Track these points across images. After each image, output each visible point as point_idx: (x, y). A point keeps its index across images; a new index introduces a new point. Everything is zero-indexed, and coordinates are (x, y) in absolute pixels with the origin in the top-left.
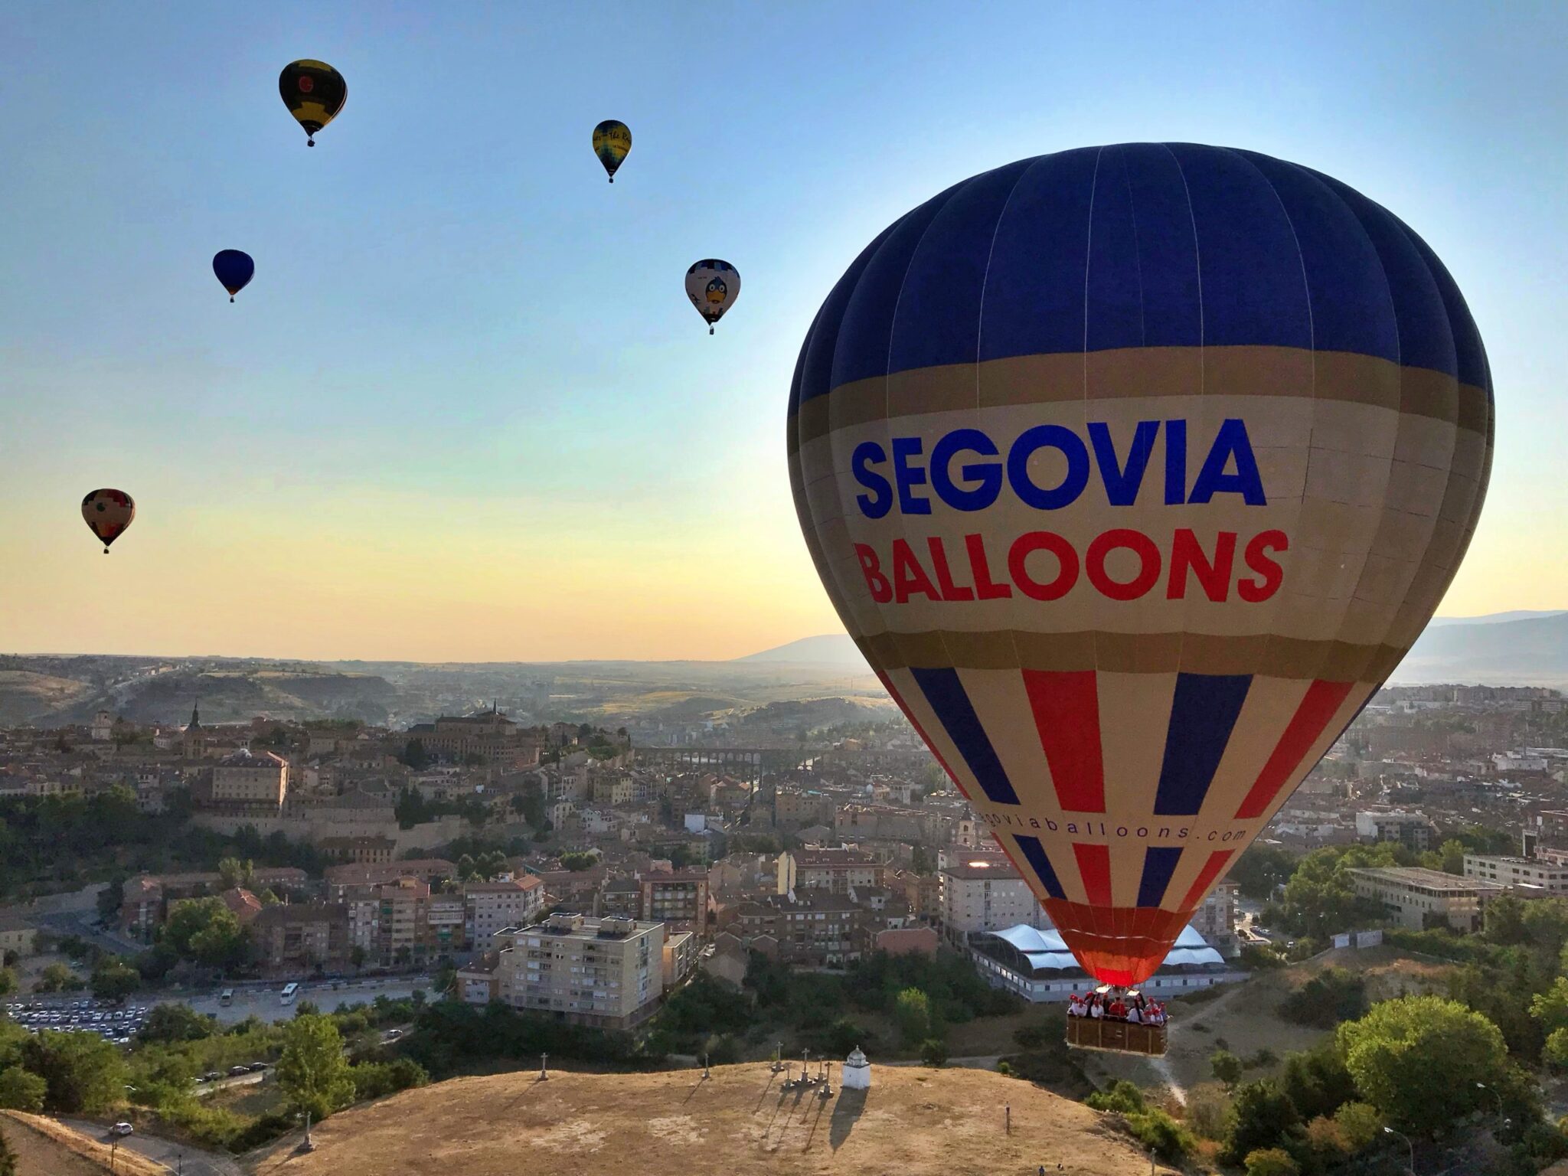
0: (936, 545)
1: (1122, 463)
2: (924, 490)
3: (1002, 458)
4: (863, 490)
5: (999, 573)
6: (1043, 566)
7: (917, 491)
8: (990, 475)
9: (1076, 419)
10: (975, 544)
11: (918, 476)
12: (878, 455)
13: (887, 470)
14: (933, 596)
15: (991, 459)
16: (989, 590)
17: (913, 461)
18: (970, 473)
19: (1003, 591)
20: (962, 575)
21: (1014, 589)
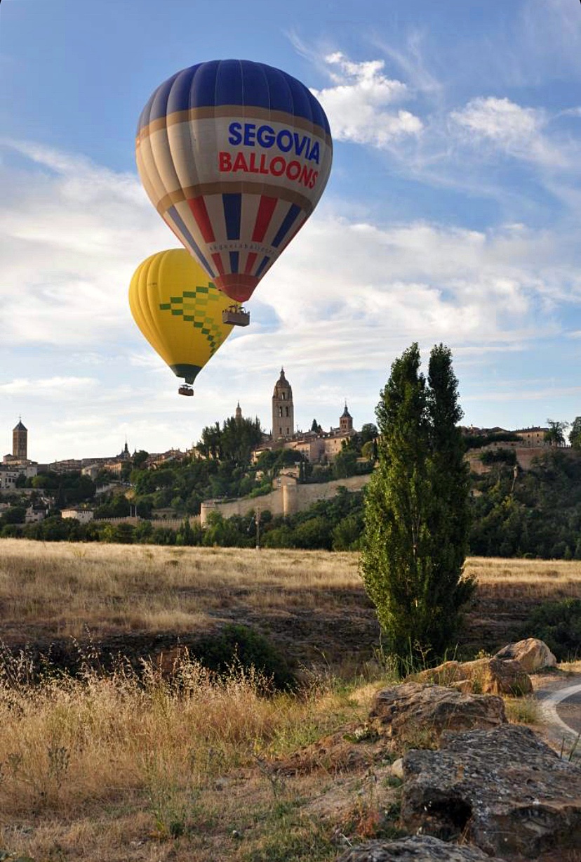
0: (253, 156)
1: (300, 144)
2: (254, 139)
3: (276, 135)
4: (232, 136)
5: (267, 167)
6: (278, 166)
7: (251, 139)
8: (271, 140)
9: (292, 130)
10: (263, 157)
11: (253, 135)
12: (239, 127)
13: (242, 132)
14: (246, 170)
15: (272, 135)
16: (263, 171)
17: (251, 131)
18: (267, 137)
19: (266, 172)
20: (257, 165)
21: (270, 172)
